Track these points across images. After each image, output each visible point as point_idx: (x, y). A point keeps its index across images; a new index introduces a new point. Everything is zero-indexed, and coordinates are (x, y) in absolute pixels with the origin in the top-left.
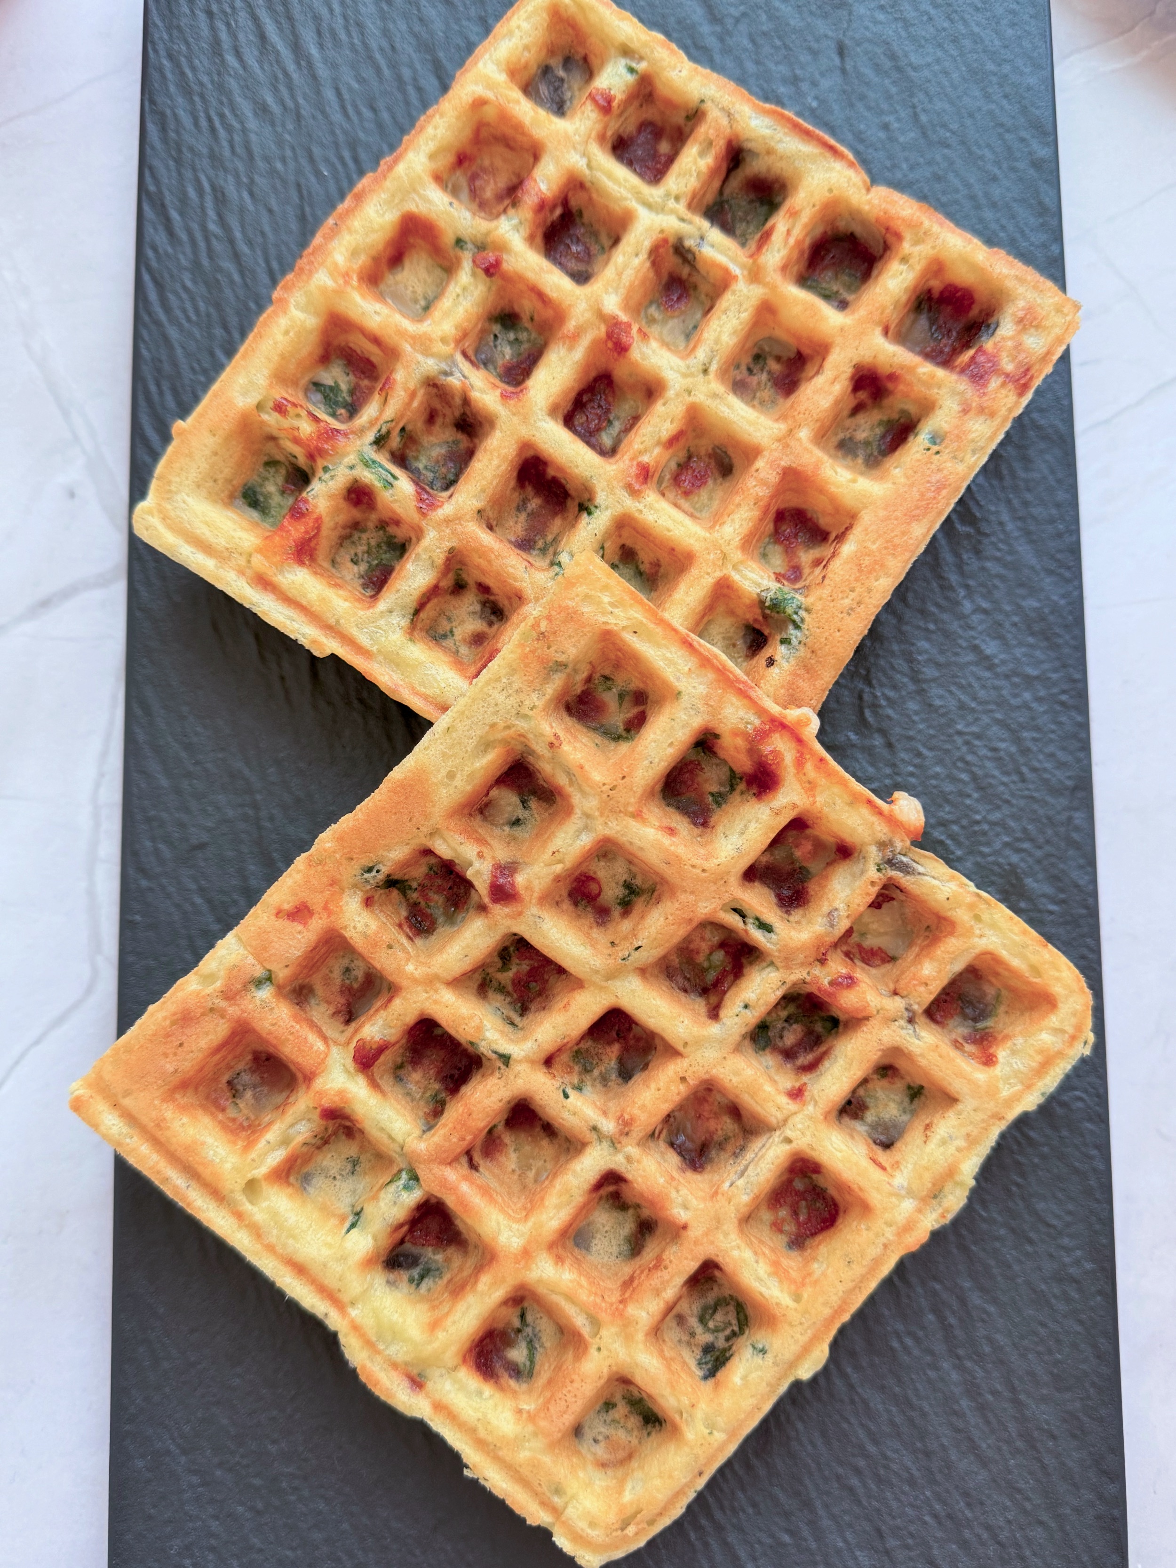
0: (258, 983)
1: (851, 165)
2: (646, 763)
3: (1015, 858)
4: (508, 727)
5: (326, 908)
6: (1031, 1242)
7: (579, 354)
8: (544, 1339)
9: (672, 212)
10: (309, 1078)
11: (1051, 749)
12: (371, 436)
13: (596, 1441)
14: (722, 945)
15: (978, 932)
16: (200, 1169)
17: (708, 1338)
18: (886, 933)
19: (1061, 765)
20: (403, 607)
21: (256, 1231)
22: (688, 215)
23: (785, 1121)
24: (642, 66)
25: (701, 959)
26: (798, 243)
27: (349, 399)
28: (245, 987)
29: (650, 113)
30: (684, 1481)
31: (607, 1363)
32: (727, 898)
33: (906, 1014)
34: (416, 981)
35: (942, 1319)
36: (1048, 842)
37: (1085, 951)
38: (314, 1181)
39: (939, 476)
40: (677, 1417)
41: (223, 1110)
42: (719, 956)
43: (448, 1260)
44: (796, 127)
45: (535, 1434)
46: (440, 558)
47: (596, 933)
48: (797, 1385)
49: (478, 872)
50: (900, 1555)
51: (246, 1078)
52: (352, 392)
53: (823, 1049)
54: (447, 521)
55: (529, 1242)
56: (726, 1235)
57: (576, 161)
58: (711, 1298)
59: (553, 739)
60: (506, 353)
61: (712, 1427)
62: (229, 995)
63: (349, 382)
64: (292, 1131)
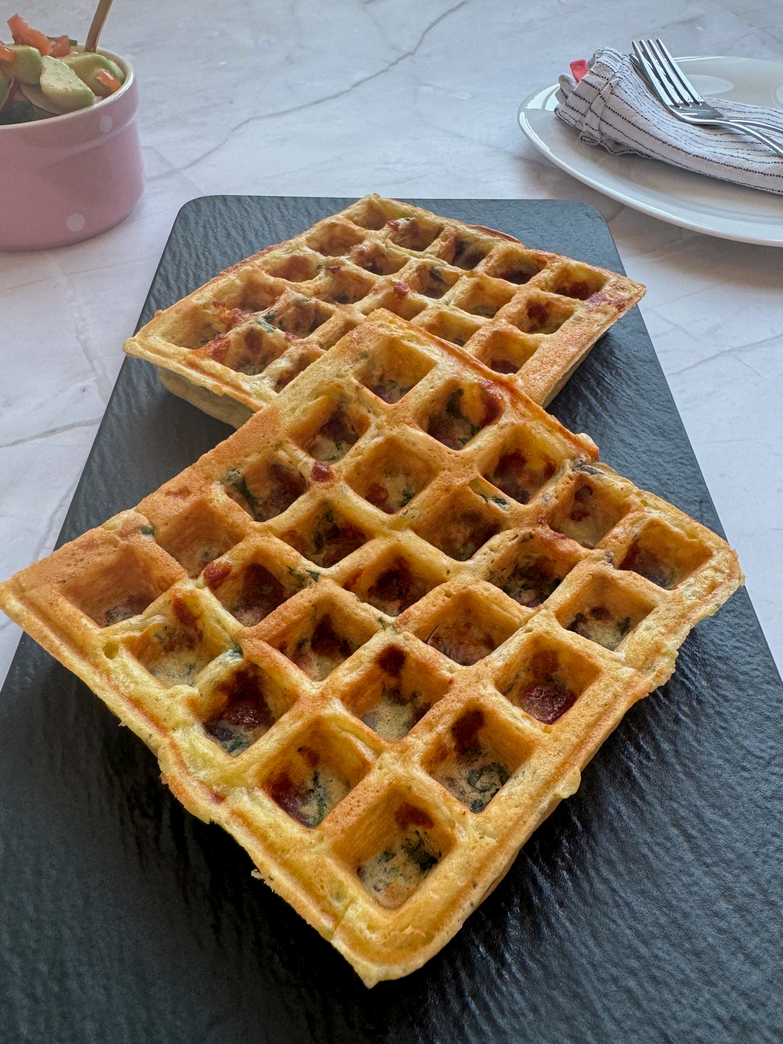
0: (145, 531)
4: (331, 383)
5: (202, 490)
8: (333, 797)
15: (646, 510)
16: (75, 632)
17: (476, 796)
21: (107, 675)
23: (526, 621)
28: (135, 532)
31: (388, 779)
32: (472, 476)
33: (606, 557)
40: (450, 830)
43: (256, 735)
45: (321, 838)
51: (120, 608)
58: (477, 766)
59: (358, 385)
62: (124, 535)
64: (148, 620)
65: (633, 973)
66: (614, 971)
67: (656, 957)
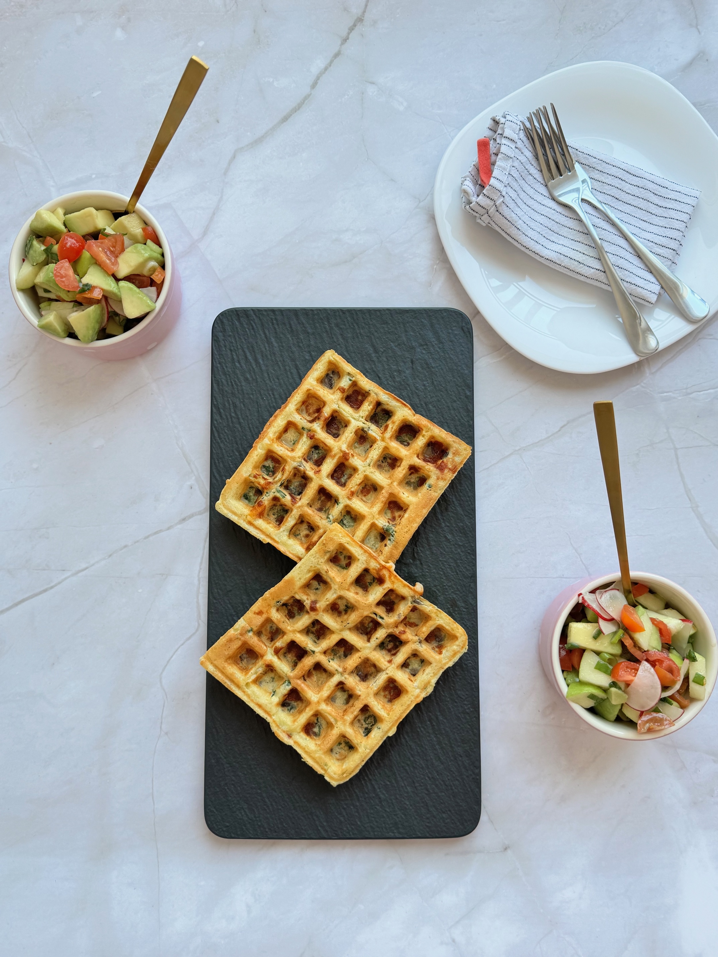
0: (249, 631)
1: (410, 409)
2: (350, 577)
3: (455, 596)
4: (315, 567)
5: (267, 612)
6: (456, 702)
7: (335, 460)
8: (323, 726)
9: (361, 421)
10: (262, 656)
11: (465, 565)
12: (279, 484)
13: (336, 753)
14: (371, 621)
15: (437, 619)
16: (234, 680)
17: (366, 726)
18: (416, 618)
19: (467, 570)
20: (287, 530)
21: (248, 696)
22: (366, 422)
23: (387, 668)
24: (353, 379)
25: (366, 625)
26: (395, 430)
27: (272, 470)
28: (246, 633)
29: (356, 388)
30: (359, 762)
31: (339, 731)
32: (371, 611)
33: (419, 641)
34: (290, 631)
35: (431, 723)
36: (464, 592)
37: (473, 622)
38: (263, 683)
39: (430, 497)
40: (357, 746)
41: (239, 664)
42: (371, 624)
43: (298, 704)
44: (395, 398)
45: (320, 750)
46: (297, 517)
47: (338, 619)
48: (389, 738)
49: (307, 603)
50: (419, 788)
51: (245, 656)
52: (273, 468)
53: (398, 649)
54: (299, 507)
55: (319, 699)
56: (370, 698)
57: (335, 407)
58: (367, 715)
59: (326, 570)
60: (315, 456)
61: (366, 748)
62: (241, 634)
63: (273, 465)
64: (258, 670)
65: (408, 765)
66: (403, 765)
67: (416, 761)
